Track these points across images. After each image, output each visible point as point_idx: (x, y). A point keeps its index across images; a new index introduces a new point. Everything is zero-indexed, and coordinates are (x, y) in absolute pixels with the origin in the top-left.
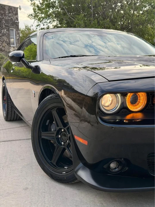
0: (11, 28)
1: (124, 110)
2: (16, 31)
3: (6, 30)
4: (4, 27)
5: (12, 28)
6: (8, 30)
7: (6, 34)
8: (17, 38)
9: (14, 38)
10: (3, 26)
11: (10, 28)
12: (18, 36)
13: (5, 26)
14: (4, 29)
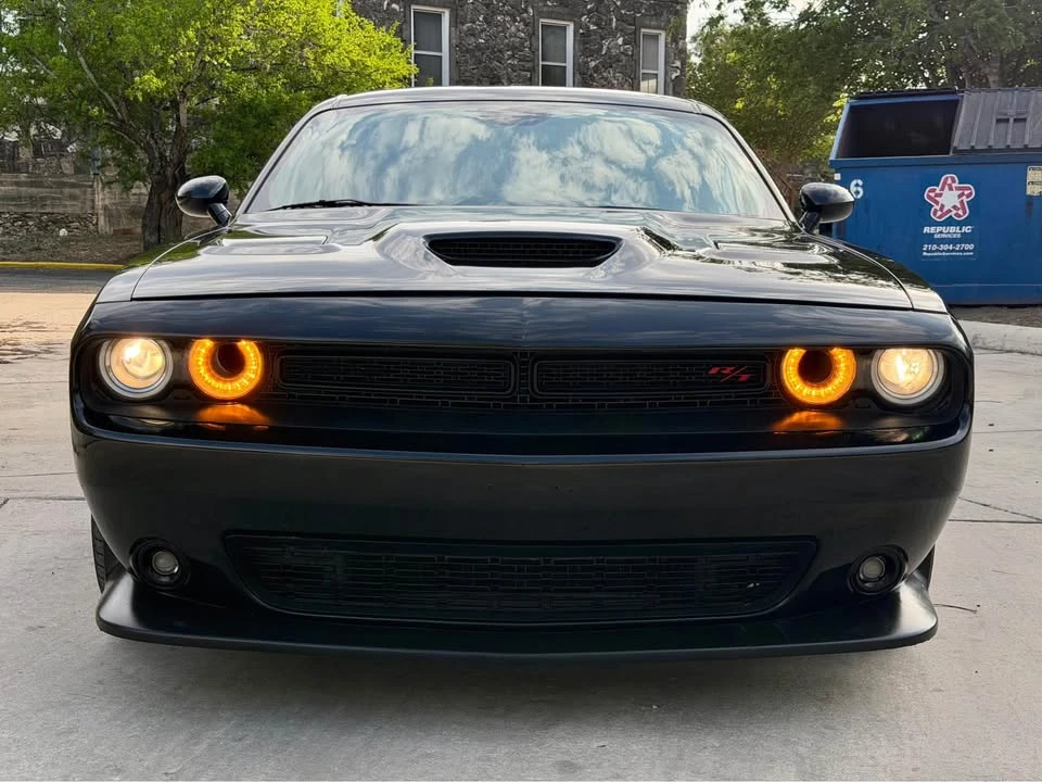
0: (645, 27)
1: (180, 394)
2: (669, 40)
3: (620, 41)
4: (614, 25)
5: (650, 28)
6: (633, 40)
7: (623, 57)
8: (673, 77)
9: (656, 76)
10: (611, 20)
11: (643, 30)
12: (678, 64)
13: (621, 19)
14: (615, 36)
